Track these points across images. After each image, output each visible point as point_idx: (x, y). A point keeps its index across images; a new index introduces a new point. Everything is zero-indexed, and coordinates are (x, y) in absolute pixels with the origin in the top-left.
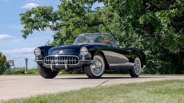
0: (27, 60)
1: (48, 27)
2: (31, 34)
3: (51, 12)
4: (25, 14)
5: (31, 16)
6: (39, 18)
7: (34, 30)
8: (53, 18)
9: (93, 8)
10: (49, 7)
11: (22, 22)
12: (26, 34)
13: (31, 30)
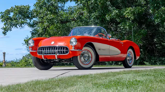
0: (4, 53)
1: (26, 24)
2: (10, 31)
3: (29, 10)
4: (4, 12)
5: (10, 14)
6: (18, 16)
7: (13, 27)
8: (30, 16)
9: (65, 7)
10: (26, 6)
11: (1, 20)
12: (5, 31)
13: (10, 27)
